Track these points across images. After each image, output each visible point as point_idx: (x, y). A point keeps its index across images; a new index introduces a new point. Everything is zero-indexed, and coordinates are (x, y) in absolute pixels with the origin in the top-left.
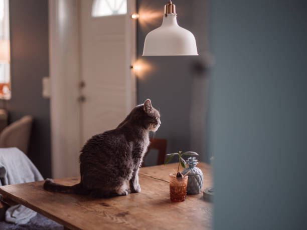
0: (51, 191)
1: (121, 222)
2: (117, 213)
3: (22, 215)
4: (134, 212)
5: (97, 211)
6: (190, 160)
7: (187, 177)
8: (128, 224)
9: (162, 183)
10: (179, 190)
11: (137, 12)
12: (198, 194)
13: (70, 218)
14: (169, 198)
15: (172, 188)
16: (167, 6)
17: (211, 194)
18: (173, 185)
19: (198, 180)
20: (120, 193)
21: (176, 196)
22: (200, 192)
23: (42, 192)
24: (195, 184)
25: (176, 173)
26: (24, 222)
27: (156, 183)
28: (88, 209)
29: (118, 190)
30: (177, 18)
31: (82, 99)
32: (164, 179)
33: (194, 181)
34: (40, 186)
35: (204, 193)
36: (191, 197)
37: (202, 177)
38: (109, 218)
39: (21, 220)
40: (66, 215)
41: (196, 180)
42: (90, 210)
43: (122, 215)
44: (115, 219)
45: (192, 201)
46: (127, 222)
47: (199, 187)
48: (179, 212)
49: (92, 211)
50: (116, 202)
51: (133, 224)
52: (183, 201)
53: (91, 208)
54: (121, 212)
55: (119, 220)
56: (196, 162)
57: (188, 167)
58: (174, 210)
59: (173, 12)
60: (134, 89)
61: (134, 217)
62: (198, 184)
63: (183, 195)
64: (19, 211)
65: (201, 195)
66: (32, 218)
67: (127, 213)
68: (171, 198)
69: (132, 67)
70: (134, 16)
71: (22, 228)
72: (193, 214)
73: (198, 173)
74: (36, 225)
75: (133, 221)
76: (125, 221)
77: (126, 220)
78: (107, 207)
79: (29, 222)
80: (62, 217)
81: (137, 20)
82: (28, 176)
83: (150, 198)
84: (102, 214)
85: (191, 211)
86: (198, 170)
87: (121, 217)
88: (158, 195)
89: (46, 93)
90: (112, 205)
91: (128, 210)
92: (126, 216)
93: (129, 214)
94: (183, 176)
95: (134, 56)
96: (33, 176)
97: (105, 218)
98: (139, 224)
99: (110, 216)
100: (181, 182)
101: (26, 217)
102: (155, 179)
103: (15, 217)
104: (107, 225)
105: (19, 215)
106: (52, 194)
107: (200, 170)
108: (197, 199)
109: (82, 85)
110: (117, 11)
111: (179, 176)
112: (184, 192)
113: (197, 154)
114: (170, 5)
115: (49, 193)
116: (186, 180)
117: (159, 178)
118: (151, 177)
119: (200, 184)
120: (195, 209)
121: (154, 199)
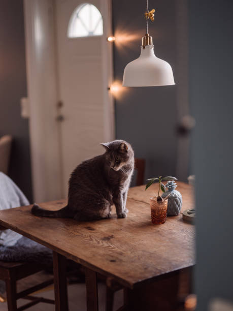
0: (39, 216)
1: (107, 245)
2: (103, 237)
3: (9, 237)
4: (118, 236)
5: (84, 235)
6: (170, 184)
7: (167, 200)
8: (114, 248)
9: (143, 205)
10: (160, 213)
11: (113, 34)
12: (178, 215)
13: (59, 243)
14: (150, 220)
15: (153, 211)
16: (144, 38)
17: (189, 216)
18: (154, 208)
19: (177, 203)
20: (104, 216)
21: (157, 218)
22: (179, 214)
23: (30, 218)
24: (174, 206)
25: (157, 197)
26: (12, 244)
27: (137, 205)
28: (75, 233)
29: (102, 214)
30: (154, 50)
31: (60, 119)
32: (145, 201)
33: (174, 204)
34: (27, 211)
35: (183, 215)
36: (171, 218)
37: (181, 199)
38: (95, 242)
39: (9, 242)
40: (55, 239)
41: (175, 203)
42: (78, 234)
43: (108, 238)
44: (101, 242)
45: (172, 223)
46: (112, 246)
47: (179, 209)
48: (161, 235)
49: (79, 236)
50: (100, 226)
51: (118, 247)
52: (164, 223)
53: (78, 233)
54: (107, 236)
55: (105, 244)
56: (175, 185)
57: (168, 190)
58: (155, 232)
59: (150, 44)
60: (112, 110)
61: (119, 240)
62: (177, 206)
63: (164, 217)
64: (6, 233)
65: (180, 216)
66: (19, 240)
67: (112, 237)
68: (152, 221)
69: (109, 89)
70: (110, 39)
71: (11, 250)
72: (173, 236)
73: (177, 196)
74: (23, 247)
75: (118, 244)
76: (110, 244)
77: (112, 244)
78: (93, 231)
79: (16, 244)
80: (51, 242)
81: (113, 43)
82: (14, 200)
83: (132, 221)
84: (88, 238)
85: (171, 233)
86: (176, 193)
87: (106, 241)
88: (140, 217)
89: (24, 113)
90: (97, 229)
91: (112, 234)
92: (112, 240)
93: (114, 238)
94: (163, 200)
95: (111, 78)
96: (18, 199)
97: (91, 242)
98: (124, 248)
99: (96, 240)
100: (161, 206)
101: (13, 239)
102: (136, 200)
103: (2, 240)
104: (94, 249)
105: (6, 236)
106: (39, 219)
107: (179, 193)
108: (177, 221)
109: (60, 105)
110: (92, 33)
111: (159, 200)
112: (165, 215)
113: (176, 179)
114: (147, 37)
115: (37, 218)
116: (166, 203)
117: (140, 200)
118: (132, 199)
119: (179, 206)
120: (175, 231)
121: (137, 221)
